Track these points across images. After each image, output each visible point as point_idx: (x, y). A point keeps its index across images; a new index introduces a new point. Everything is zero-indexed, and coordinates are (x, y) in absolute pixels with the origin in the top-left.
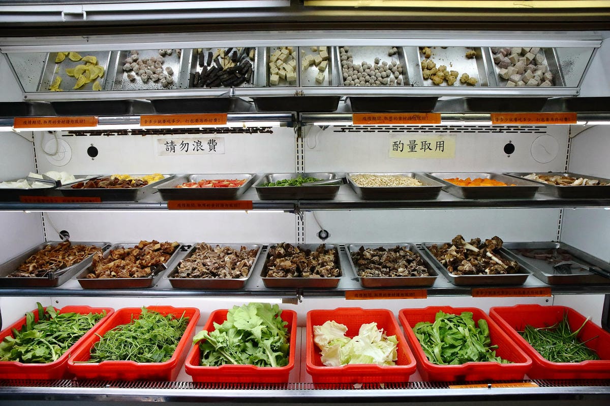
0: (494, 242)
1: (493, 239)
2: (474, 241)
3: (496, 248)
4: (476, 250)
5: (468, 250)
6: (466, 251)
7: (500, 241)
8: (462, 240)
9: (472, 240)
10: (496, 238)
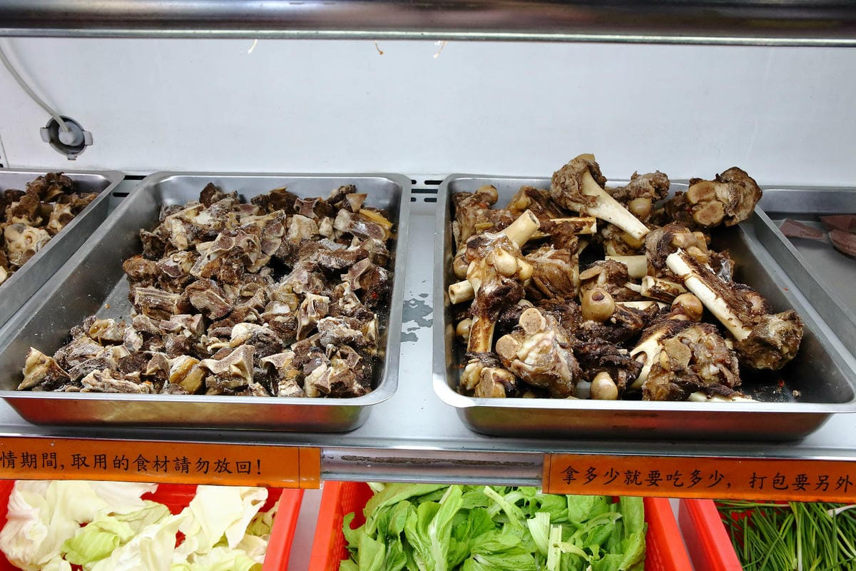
0: (724, 192)
1: (719, 179)
2: (640, 182)
3: (727, 218)
4: (635, 228)
5: (603, 224)
6: (594, 229)
7: (749, 186)
8: (589, 180)
9: (635, 177)
10: (736, 177)
